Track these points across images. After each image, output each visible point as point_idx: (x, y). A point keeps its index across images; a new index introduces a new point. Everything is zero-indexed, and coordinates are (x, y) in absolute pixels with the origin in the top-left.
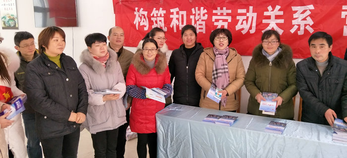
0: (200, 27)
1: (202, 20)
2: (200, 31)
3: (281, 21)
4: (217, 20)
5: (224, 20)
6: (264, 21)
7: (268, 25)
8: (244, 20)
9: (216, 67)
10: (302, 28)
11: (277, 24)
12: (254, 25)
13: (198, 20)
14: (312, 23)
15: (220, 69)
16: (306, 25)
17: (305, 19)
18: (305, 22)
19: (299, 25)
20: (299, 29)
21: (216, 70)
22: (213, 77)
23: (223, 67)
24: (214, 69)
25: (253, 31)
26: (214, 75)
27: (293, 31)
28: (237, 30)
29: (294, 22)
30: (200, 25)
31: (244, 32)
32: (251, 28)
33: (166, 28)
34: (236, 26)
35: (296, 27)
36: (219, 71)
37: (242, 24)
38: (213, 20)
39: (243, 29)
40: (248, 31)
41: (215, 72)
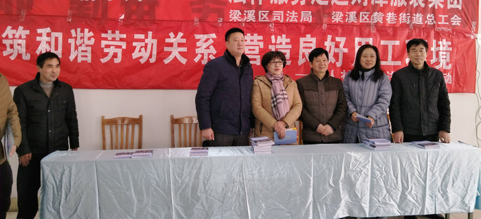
0: (84, 54)
1: (87, 46)
2: (84, 59)
3: (184, 49)
4: (108, 46)
5: (117, 47)
6: (166, 49)
7: (170, 53)
8: (142, 47)
9: (274, 93)
10: (206, 57)
11: (180, 53)
12: (155, 52)
13: (81, 45)
14: (215, 52)
15: (279, 94)
16: (209, 54)
17: (208, 48)
18: (208, 51)
19: (203, 54)
20: (202, 58)
21: (275, 97)
22: (273, 105)
23: (281, 93)
24: (273, 96)
25: (153, 60)
26: (274, 102)
27: (196, 60)
28: (134, 58)
29: (198, 51)
30: (82, 51)
31: (142, 61)
32: (151, 56)
33: (29, 55)
34: (133, 54)
35: (199, 57)
36: (278, 97)
37: (140, 51)
38: (103, 46)
39: (141, 57)
40: (148, 60)
41: (275, 99)
